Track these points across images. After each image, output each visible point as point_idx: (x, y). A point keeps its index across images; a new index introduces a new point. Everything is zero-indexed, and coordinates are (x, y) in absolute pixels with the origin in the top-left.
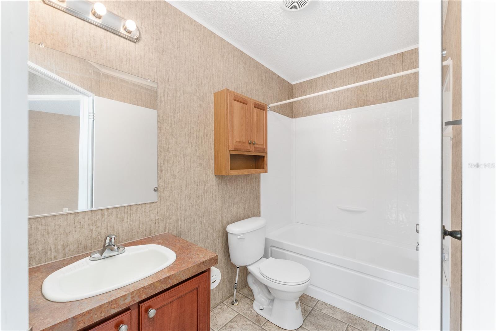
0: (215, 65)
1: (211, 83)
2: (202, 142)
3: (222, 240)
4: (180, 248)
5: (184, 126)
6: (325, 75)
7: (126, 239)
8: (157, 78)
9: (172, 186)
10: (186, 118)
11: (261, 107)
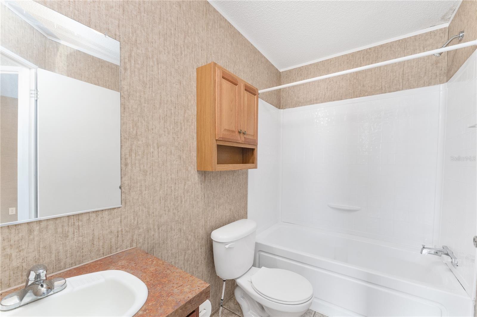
0: (198, 33)
1: (193, 55)
2: (181, 129)
3: (206, 249)
4: (153, 275)
5: (158, 106)
6: (318, 62)
7: (71, 262)
8: (120, 35)
9: (141, 186)
10: (161, 95)
11: (251, 91)
